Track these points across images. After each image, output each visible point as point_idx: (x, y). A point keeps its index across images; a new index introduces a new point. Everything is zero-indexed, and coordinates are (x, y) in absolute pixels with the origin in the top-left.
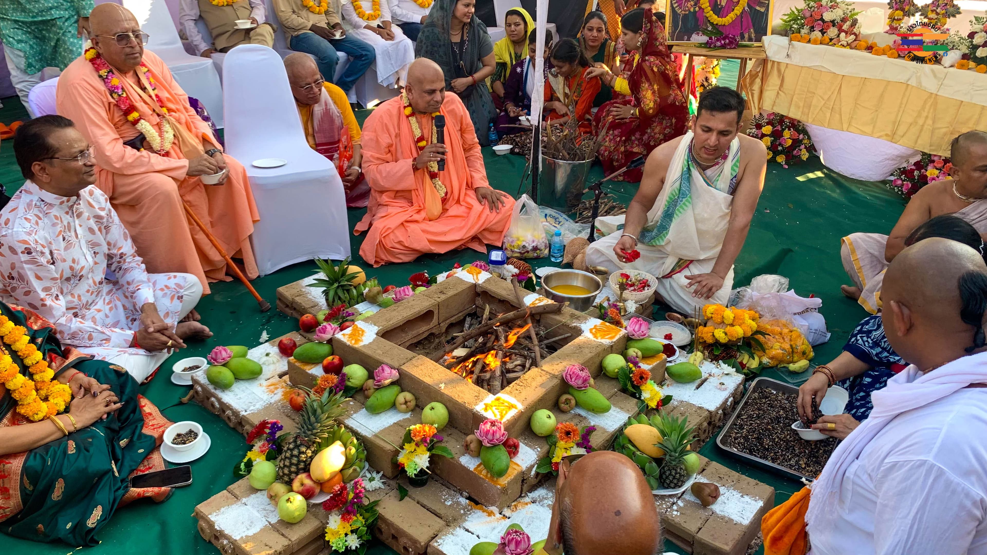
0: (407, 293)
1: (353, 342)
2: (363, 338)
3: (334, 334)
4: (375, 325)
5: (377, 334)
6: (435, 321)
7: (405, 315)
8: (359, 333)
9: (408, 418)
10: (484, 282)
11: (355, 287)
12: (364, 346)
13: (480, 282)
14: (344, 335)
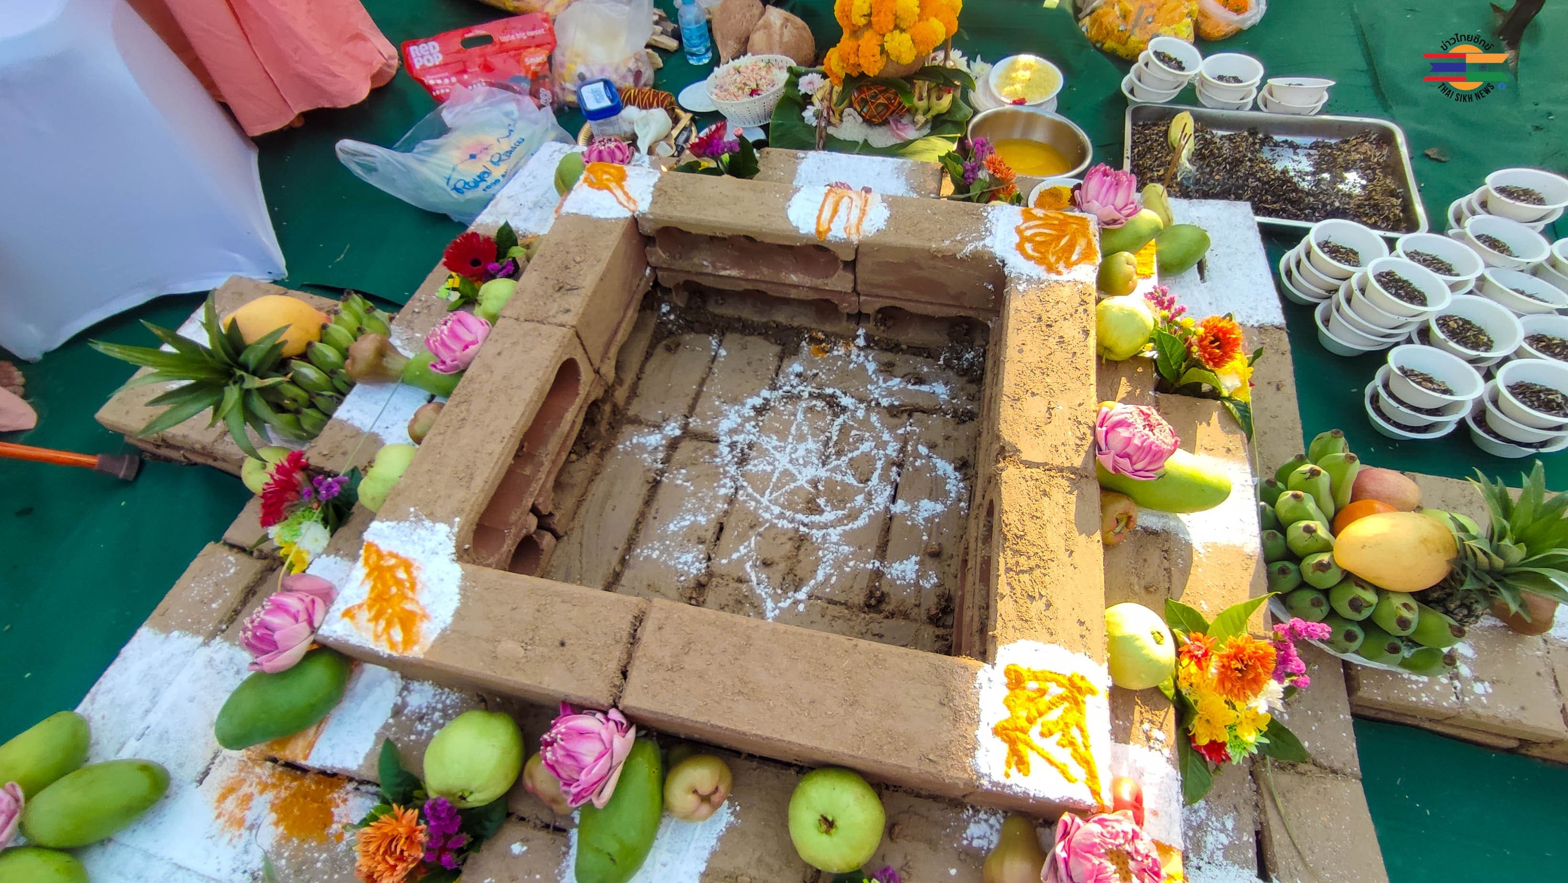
0: (468, 337)
1: (398, 635)
2: (424, 598)
3: (314, 630)
4: (433, 517)
5: (462, 555)
6: (586, 374)
7: (507, 431)
8: (399, 582)
9: (730, 828)
10: (654, 203)
11: (304, 357)
12: (444, 638)
13: (644, 205)
14: (348, 613)
